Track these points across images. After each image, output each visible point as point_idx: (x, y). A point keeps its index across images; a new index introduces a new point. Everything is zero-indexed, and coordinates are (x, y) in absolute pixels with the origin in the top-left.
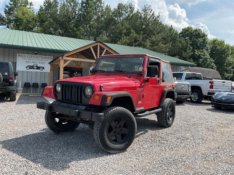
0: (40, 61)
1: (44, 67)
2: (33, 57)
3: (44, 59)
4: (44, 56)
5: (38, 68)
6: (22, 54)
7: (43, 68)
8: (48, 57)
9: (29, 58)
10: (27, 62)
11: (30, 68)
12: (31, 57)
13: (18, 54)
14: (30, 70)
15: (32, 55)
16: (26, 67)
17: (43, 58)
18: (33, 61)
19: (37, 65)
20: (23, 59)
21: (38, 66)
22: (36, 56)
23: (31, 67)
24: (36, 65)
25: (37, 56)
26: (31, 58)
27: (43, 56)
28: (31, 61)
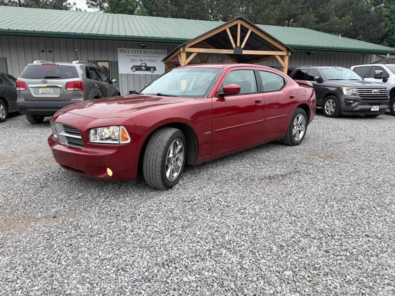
0: (150, 58)
1: (155, 67)
2: (139, 52)
3: (155, 55)
4: (155, 50)
5: (148, 69)
6: (125, 49)
7: (155, 69)
8: (160, 51)
9: (135, 55)
10: (132, 60)
11: (137, 70)
12: (137, 52)
13: (119, 49)
14: (138, 72)
15: (138, 50)
16: (132, 68)
17: (154, 53)
18: (139, 58)
19: (146, 64)
20: (126, 56)
21: (147, 66)
22: (143, 50)
23: (138, 68)
24: (144, 65)
25: (145, 50)
26: (137, 54)
27: (152, 50)
28: (138, 58)
